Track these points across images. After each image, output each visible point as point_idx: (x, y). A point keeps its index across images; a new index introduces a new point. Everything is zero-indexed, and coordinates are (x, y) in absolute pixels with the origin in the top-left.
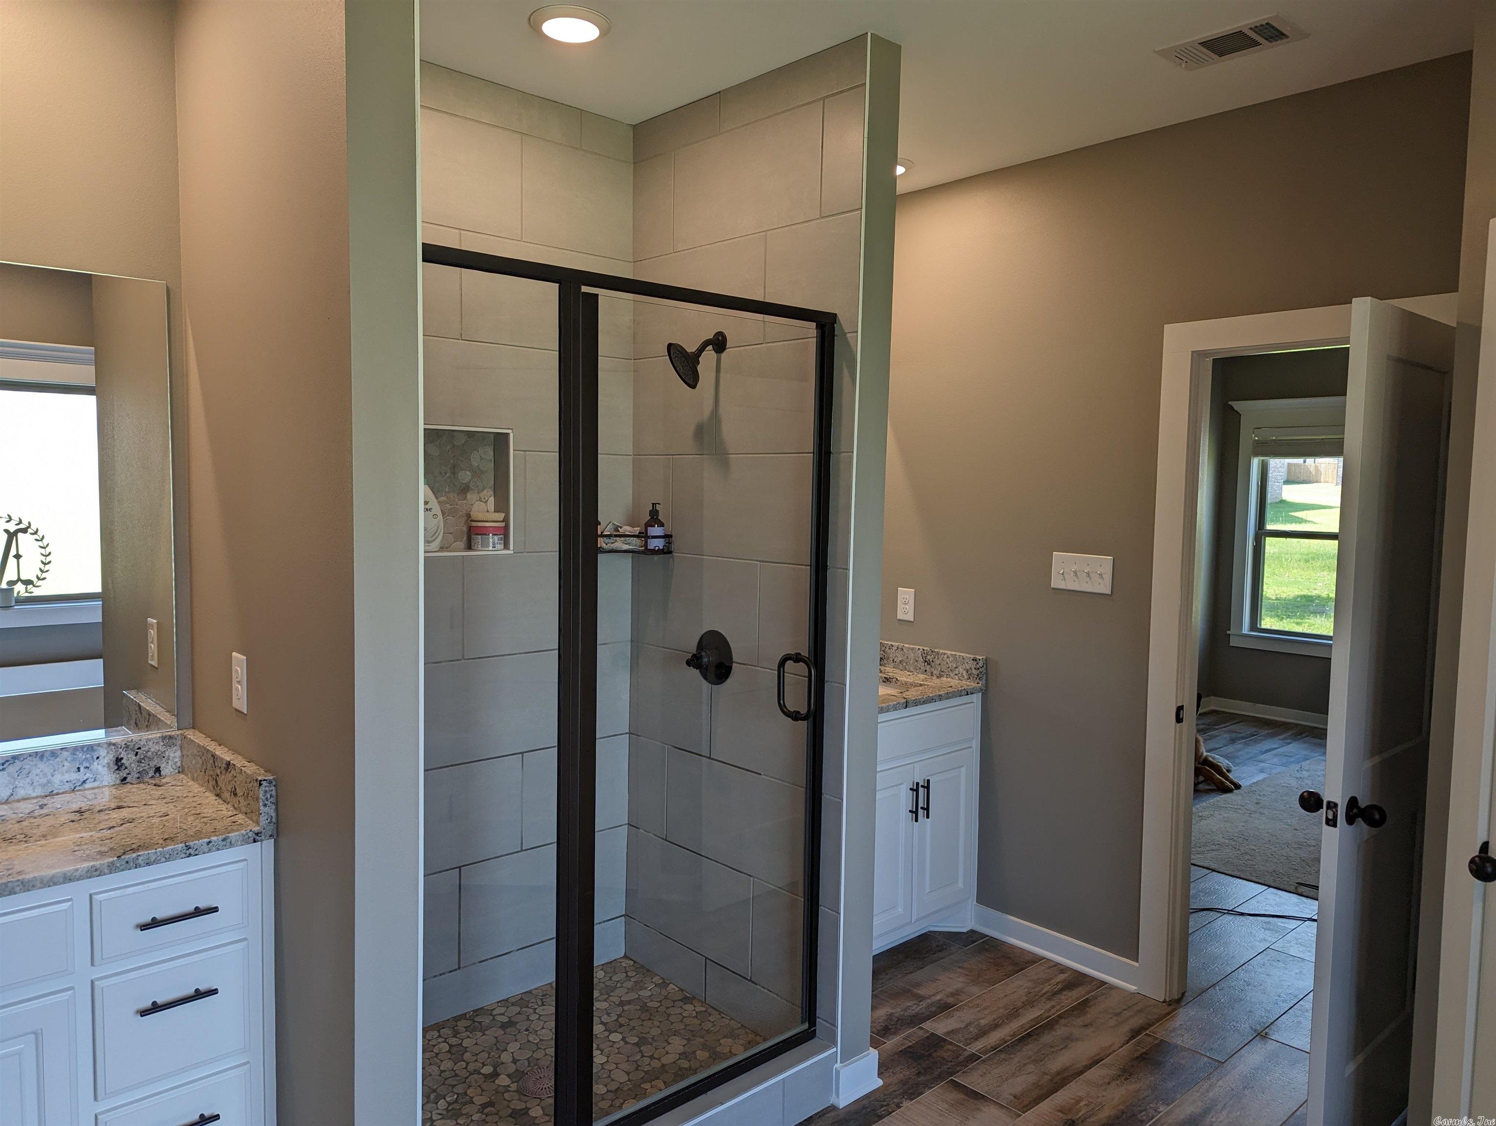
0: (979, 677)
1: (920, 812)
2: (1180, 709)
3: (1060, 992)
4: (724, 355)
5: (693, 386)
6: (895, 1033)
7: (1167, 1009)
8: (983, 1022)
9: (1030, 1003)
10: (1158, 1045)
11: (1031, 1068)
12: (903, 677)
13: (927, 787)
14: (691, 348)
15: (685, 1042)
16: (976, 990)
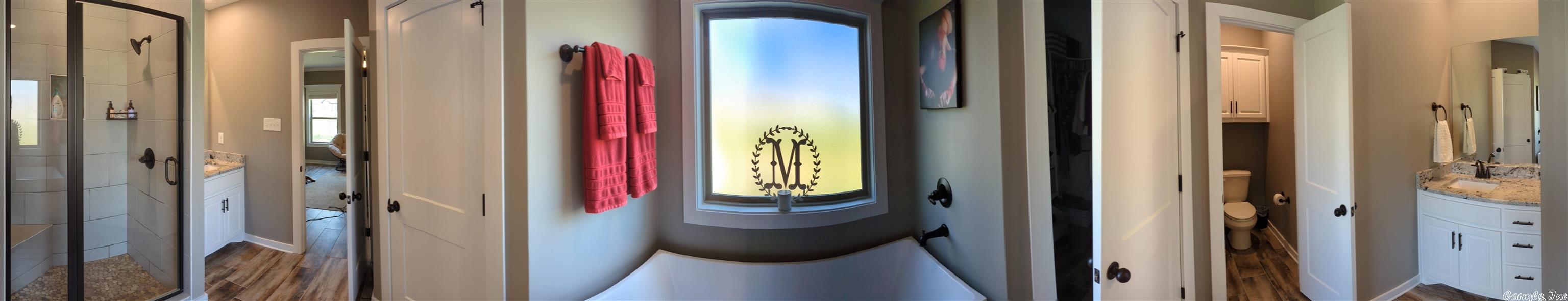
0: (243, 162)
1: (225, 209)
2: (301, 167)
3: (271, 258)
4: (151, 43)
5: (139, 54)
6: (216, 283)
7: (302, 256)
8: (247, 275)
9: (261, 265)
10: (301, 269)
11: (263, 289)
12: (220, 163)
13: (227, 201)
14: (138, 40)
15: (138, 287)
16: (245, 263)
